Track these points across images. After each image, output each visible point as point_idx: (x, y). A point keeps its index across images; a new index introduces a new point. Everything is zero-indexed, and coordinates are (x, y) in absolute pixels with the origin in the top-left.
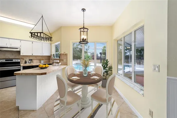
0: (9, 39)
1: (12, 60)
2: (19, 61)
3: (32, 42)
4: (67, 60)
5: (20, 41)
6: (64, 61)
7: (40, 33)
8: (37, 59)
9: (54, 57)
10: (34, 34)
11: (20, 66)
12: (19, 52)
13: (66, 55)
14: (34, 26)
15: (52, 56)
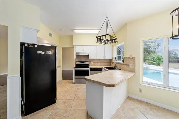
0: (82, 46)
1: (84, 63)
2: (88, 63)
3: (96, 47)
4: (135, 66)
5: (88, 47)
6: (130, 66)
7: (106, 35)
8: (100, 62)
9: (116, 61)
10: (99, 38)
11: (89, 68)
12: (88, 56)
13: (134, 58)
14: (99, 31)
15: (114, 59)
